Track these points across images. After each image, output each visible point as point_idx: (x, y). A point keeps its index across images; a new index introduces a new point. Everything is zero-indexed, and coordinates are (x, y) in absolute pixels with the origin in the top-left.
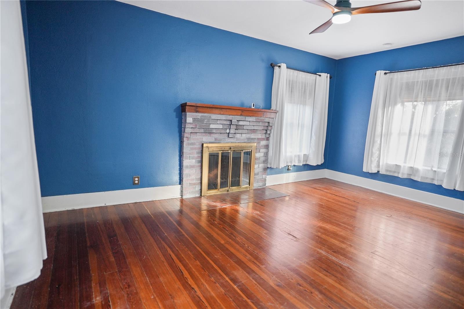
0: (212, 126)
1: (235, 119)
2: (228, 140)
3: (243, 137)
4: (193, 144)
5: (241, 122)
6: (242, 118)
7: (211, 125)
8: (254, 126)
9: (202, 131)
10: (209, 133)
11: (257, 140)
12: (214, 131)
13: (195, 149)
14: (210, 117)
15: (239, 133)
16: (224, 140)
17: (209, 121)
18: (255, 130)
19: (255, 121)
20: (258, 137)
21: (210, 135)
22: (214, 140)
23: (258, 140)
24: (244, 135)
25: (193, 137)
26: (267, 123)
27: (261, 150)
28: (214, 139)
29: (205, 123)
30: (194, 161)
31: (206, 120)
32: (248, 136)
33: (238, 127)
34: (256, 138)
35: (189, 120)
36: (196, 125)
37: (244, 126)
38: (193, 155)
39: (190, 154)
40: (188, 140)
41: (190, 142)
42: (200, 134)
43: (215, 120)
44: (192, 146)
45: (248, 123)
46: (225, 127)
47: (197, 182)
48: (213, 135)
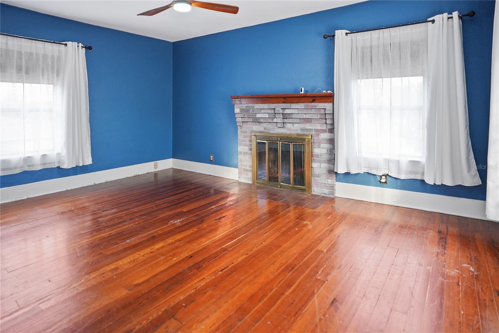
0: (258, 116)
1: (279, 107)
2: (278, 130)
3: (295, 127)
4: (245, 132)
5: (287, 110)
6: (287, 105)
7: (258, 114)
8: (305, 114)
9: (251, 120)
10: (258, 122)
11: (314, 132)
12: (262, 120)
13: (247, 137)
14: (254, 107)
15: (290, 123)
16: (273, 129)
17: (254, 111)
18: (309, 120)
19: (303, 108)
20: (317, 128)
21: (260, 124)
22: (264, 130)
23: (317, 132)
24: (296, 126)
25: (245, 125)
26: (323, 110)
27: (322, 145)
28: (263, 128)
29: (250, 112)
30: (246, 148)
31: (251, 110)
32: (302, 126)
33: (285, 116)
34: (313, 129)
35: (237, 110)
36: (244, 115)
37: (293, 114)
38: (245, 143)
39: (243, 141)
40: (241, 129)
41: (243, 130)
42: (251, 123)
43: (259, 110)
44: (244, 134)
45: (296, 111)
46: (271, 116)
47: (249, 169)
48: (262, 124)
